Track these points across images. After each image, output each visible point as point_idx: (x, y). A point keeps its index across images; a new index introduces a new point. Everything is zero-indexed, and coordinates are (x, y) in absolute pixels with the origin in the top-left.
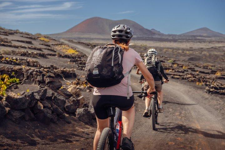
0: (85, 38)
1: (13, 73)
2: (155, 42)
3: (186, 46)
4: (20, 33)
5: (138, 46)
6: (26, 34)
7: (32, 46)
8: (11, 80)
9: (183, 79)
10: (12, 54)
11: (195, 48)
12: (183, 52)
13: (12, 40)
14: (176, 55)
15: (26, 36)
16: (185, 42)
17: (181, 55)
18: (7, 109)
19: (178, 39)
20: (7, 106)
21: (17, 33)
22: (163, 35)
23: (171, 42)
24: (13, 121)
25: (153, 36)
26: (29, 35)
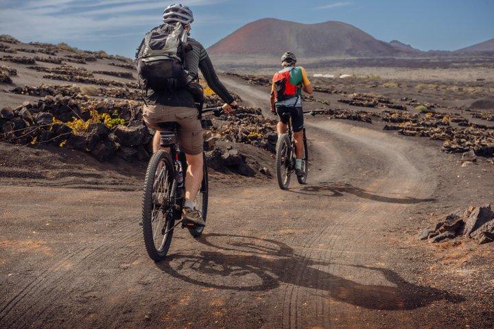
0: (243, 66)
1: (116, 111)
2: (398, 68)
3: (470, 75)
4: (107, 58)
5: (360, 79)
6: (120, 60)
7: (134, 82)
8: (114, 120)
9: (423, 135)
10: (100, 95)
11: (488, 81)
12: (460, 90)
13: (94, 72)
14: (445, 97)
15: (121, 63)
16: (468, 67)
17: (456, 97)
18: (117, 144)
19: (453, 62)
20: (117, 140)
21: (101, 58)
22: (417, 53)
23: (435, 68)
24: (124, 159)
25: (394, 57)
26: (127, 62)
